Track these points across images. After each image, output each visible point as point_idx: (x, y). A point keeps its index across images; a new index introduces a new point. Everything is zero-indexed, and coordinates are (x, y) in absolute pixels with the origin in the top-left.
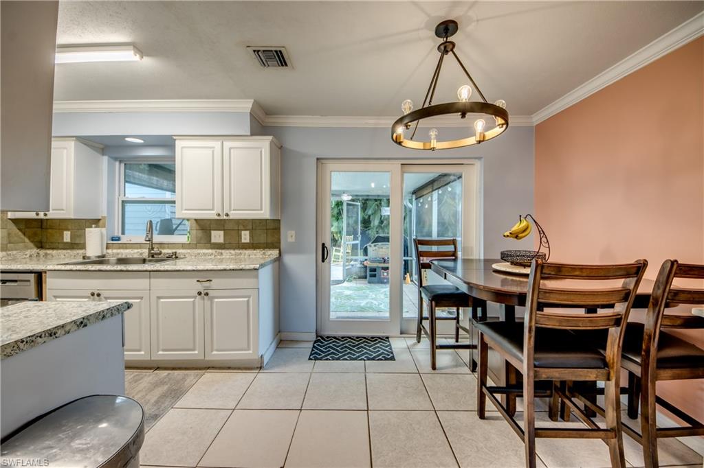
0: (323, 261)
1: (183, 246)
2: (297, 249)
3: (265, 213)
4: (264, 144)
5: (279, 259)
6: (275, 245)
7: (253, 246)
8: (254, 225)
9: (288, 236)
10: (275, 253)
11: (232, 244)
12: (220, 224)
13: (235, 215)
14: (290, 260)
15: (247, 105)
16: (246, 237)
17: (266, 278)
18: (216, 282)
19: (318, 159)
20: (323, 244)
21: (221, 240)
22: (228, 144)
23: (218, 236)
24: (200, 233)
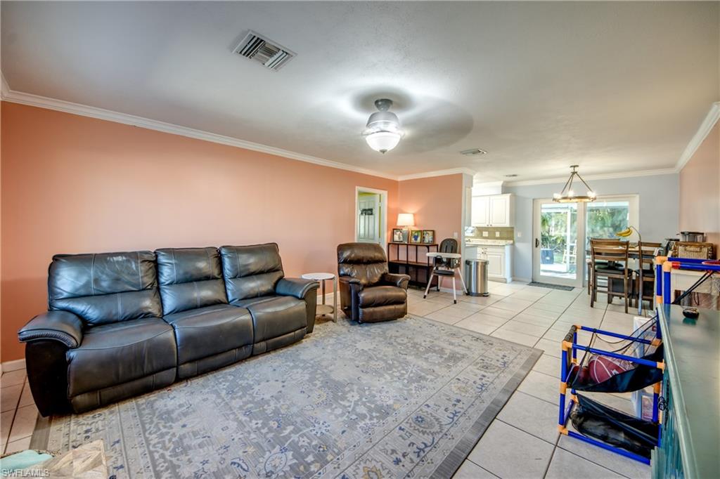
0: (536, 246)
1: (472, 237)
2: (522, 240)
3: (507, 224)
4: (507, 197)
5: (513, 244)
6: (511, 238)
7: (501, 238)
8: (501, 229)
9: (518, 235)
10: (511, 242)
11: (492, 237)
12: (486, 229)
13: (494, 225)
14: (518, 245)
15: (500, 183)
16: (498, 234)
17: (508, 249)
18: (488, 250)
19: (534, 200)
20: (537, 240)
21: (487, 236)
22: (492, 198)
23: (485, 234)
24: (479, 233)
